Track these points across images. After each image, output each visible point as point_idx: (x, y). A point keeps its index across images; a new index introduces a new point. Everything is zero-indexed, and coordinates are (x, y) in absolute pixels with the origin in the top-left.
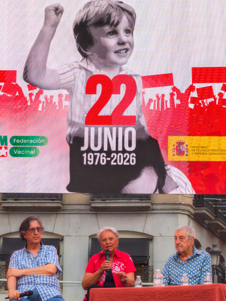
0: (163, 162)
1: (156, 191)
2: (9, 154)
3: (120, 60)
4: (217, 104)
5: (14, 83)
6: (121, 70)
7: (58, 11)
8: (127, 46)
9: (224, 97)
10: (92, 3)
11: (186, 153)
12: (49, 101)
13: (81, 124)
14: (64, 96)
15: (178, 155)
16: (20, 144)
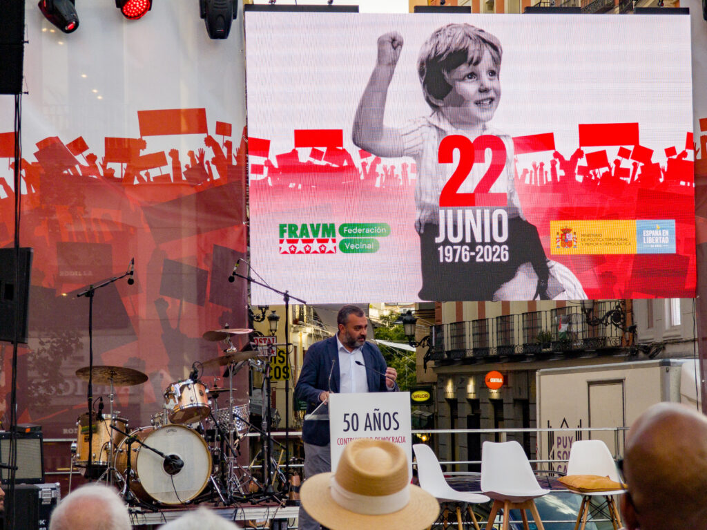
0: (544, 257)
1: (536, 296)
2: (338, 249)
3: (482, 115)
4: (613, 175)
5: (341, 148)
6: (484, 128)
7: (396, 43)
8: (492, 94)
9: (621, 166)
10: (442, 32)
11: (574, 243)
12: (389, 173)
13: (433, 206)
14: (410, 165)
15: (563, 246)
16: (352, 235)
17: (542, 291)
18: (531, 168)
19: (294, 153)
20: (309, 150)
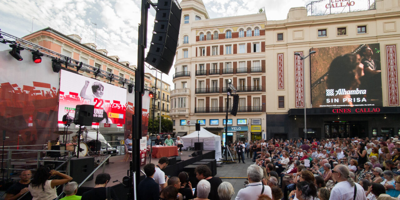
3: (101, 96)
5: (78, 96)
7: (88, 82)
8: (102, 93)
17: (107, 122)
19: (69, 95)
20: (72, 95)
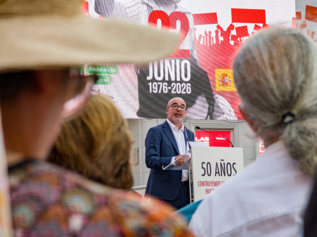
0: (212, 92)
1: (207, 117)
18: (204, 35)
